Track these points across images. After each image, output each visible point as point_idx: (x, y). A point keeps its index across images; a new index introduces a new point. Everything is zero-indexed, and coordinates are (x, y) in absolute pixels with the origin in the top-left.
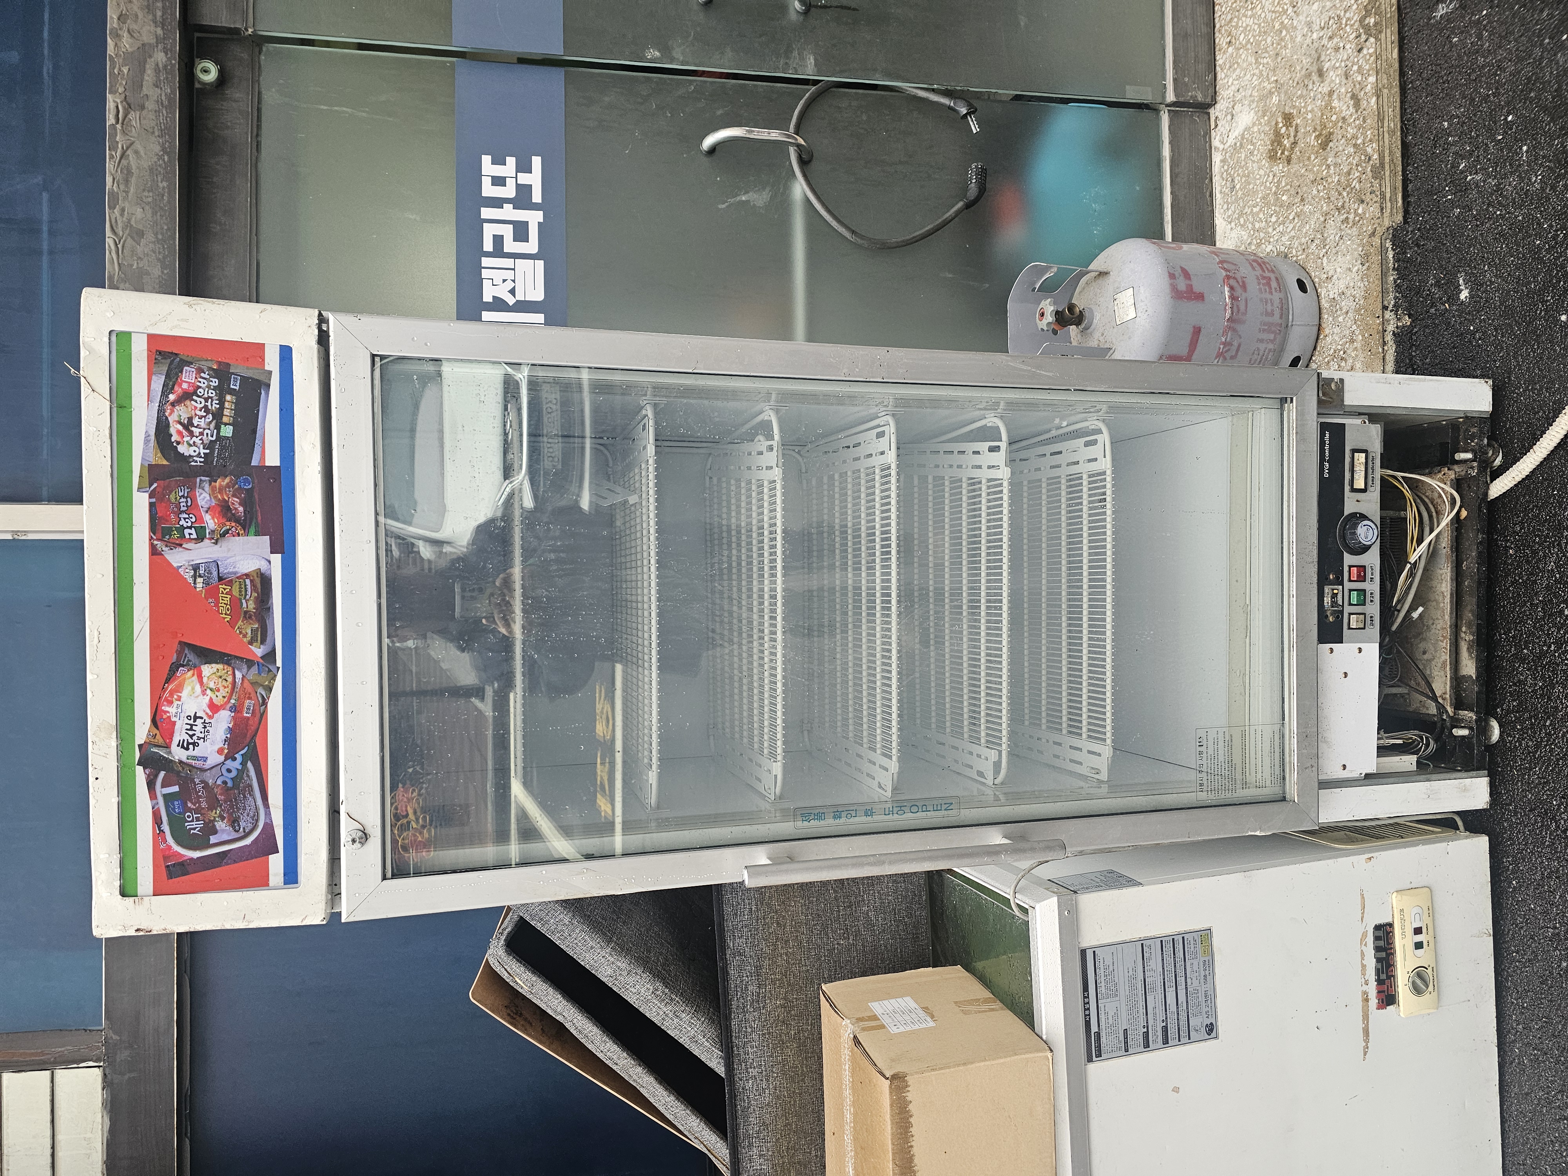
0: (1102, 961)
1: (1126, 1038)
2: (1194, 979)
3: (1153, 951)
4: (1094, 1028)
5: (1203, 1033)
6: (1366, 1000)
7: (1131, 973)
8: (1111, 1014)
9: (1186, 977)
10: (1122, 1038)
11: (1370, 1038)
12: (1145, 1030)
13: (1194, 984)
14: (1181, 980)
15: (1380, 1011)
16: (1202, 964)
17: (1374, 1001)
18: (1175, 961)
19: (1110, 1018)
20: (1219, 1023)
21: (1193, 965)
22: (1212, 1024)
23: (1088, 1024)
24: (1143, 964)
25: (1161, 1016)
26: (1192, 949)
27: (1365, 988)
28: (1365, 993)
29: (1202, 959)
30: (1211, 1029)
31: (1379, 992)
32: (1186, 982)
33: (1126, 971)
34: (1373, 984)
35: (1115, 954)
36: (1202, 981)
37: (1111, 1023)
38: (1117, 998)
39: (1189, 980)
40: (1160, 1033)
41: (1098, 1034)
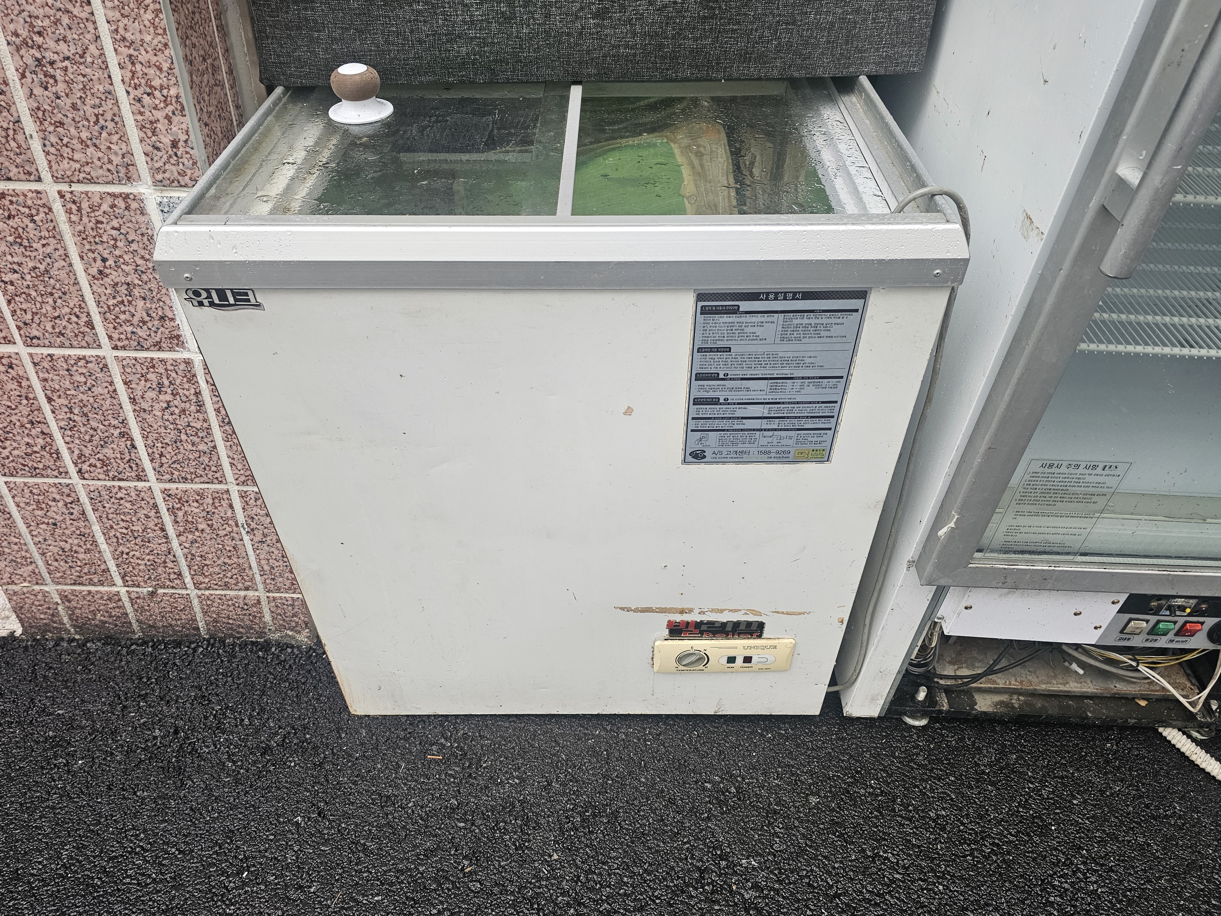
0: (838, 321)
1: (718, 350)
2: (770, 440)
3: (828, 390)
4: (745, 306)
5: (693, 446)
6: (682, 612)
7: (808, 360)
8: (759, 331)
9: (776, 430)
10: (720, 344)
11: (639, 614)
12: (721, 376)
13: (763, 439)
14: (775, 424)
15: (666, 623)
16: (787, 449)
17: (678, 618)
18: (803, 417)
19: (752, 330)
20: (702, 466)
21: (789, 440)
22: (705, 457)
23: (754, 296)
24: (813, 378)
25: (733, 397)
26: (810, 439)
27: (697, 611)
28: (691, 611)
29: (792, 450)
30: (698, 456)
31: (688, 623)
32: (768, 430)
33: (812, 354)
34: (698, 618)
35: (844, 340)
36: (763, 449)
37: (747, 330)
38: (778, 341)
39: (771, 433)
40: (711, 394)
41: (735, 311)
